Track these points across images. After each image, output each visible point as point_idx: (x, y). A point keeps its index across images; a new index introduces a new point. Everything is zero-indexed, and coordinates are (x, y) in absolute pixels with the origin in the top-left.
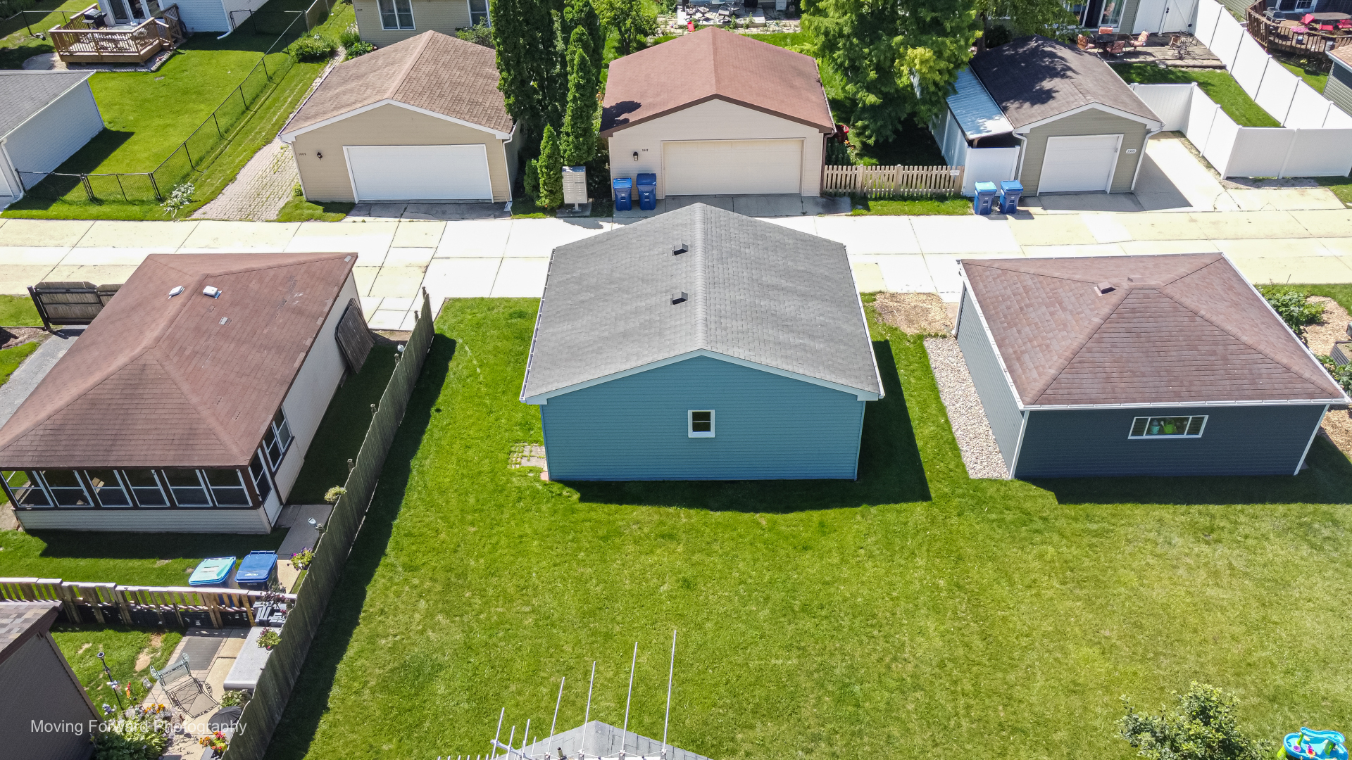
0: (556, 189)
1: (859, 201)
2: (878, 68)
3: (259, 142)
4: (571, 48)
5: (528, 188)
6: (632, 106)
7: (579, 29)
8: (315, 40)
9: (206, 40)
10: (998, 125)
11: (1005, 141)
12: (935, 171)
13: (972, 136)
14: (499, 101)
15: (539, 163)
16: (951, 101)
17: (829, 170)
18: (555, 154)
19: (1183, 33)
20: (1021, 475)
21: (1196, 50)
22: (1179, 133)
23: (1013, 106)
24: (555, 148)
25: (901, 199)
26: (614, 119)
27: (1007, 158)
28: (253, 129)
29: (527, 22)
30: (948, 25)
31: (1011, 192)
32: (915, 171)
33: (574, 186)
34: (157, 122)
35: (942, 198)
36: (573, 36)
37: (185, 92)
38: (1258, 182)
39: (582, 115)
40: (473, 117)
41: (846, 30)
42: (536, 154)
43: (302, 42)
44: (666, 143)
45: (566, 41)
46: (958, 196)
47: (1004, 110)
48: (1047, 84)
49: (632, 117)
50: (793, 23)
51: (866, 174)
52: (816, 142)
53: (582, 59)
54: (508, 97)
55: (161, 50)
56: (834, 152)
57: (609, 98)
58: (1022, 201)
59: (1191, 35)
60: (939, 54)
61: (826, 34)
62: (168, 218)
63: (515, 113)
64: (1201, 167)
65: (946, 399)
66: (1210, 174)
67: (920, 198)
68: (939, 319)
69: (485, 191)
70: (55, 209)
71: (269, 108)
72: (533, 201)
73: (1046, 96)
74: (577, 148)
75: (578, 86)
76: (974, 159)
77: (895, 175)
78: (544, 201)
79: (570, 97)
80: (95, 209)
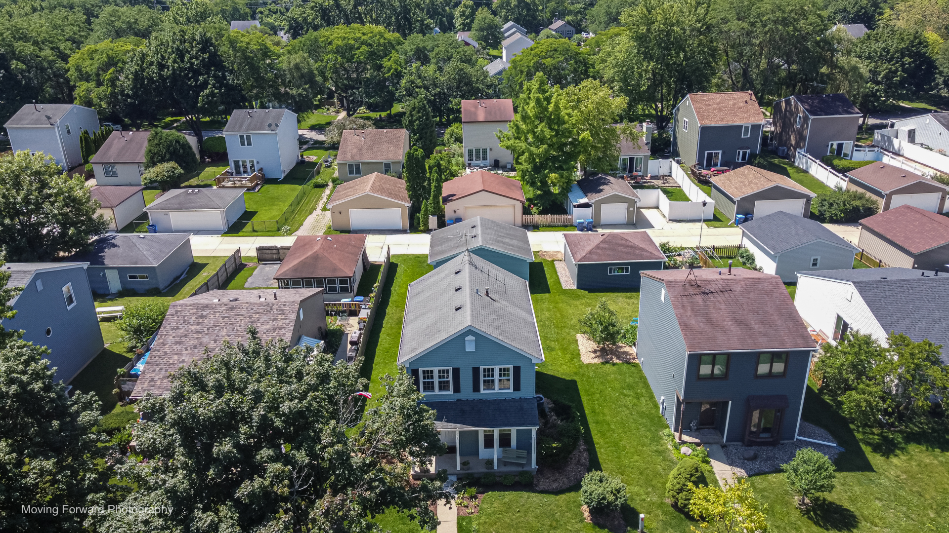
0: (426, 223)
1: (536, 227)
2: (541, 182)
3: (307, 214)
4: (432, 174)
5: (415, 224)
6: (453, 195)
7: (436, 168)
8: (319, 179)
9: (274, 181)
10: (584, 200)
11: (586, 205)
12: (563, 217)
13: (574, 204)
14: (406, 194)
15: (420, 215)
16: (569, 195)
17: (524, 216)
18: (426, 210)
19: (666, 176)
20: (578, 287)
21: (671, 181)
22: (657, 207)
23: (589, 194)
24: (426, 208)
25: (550, 227)
26: (446, 200)
27: (588, 211)
28: (303, 210)
29: (417, 166)
30: (564, 167)
31: (589, 223)
32: (556, 216)
33: (433, 221)
34: (265, 208)
35: (566, 226)
36: (433, 170)
37: (272, 198)
38: (680, 221)
39: (436, 197)
40: (396, 199)
41: (530, 170)
42: (419, 211)
43: (313, 181)
44: (466, 207)
45: (430, 173)
46: (572, 226)
47: (587, 196)
48: (601, 187)
49: (454, 198)
50: (514, 173)
51: (537, 218)
52: (519, 206)
53: (437, 177)
54: (409, 192)
55: (257, 185)
56: (526, 211)
57: (445, 193)
58: (594, 227)
59: (670, 176)
60: (562, 177)
61: (522, 171)
62: (284, 236)
63: (411, 198)
64: (662, 217)
65: (559, 274)
66: (664, 219)
67: (558, 226)
68: (560, 256)
69: (400, 226)
70: (240, 233)
71: (307, 203)
72: (417, 228)
73: (601, 190)
74: (434, 208)
75: (435, 186)
76: (576, 212)
77: (548, 218)
78: (422, 228)
79: (432, 190)
80: (256, 233)
